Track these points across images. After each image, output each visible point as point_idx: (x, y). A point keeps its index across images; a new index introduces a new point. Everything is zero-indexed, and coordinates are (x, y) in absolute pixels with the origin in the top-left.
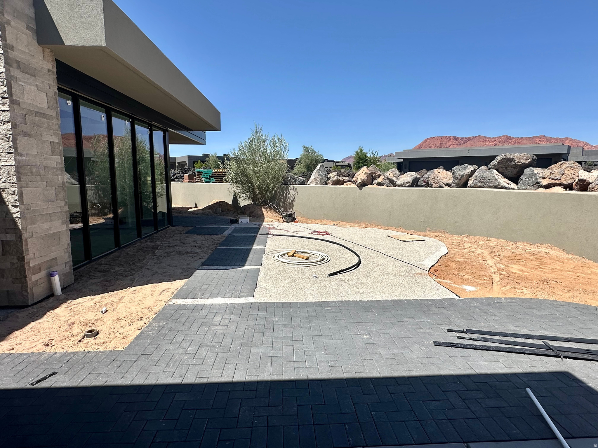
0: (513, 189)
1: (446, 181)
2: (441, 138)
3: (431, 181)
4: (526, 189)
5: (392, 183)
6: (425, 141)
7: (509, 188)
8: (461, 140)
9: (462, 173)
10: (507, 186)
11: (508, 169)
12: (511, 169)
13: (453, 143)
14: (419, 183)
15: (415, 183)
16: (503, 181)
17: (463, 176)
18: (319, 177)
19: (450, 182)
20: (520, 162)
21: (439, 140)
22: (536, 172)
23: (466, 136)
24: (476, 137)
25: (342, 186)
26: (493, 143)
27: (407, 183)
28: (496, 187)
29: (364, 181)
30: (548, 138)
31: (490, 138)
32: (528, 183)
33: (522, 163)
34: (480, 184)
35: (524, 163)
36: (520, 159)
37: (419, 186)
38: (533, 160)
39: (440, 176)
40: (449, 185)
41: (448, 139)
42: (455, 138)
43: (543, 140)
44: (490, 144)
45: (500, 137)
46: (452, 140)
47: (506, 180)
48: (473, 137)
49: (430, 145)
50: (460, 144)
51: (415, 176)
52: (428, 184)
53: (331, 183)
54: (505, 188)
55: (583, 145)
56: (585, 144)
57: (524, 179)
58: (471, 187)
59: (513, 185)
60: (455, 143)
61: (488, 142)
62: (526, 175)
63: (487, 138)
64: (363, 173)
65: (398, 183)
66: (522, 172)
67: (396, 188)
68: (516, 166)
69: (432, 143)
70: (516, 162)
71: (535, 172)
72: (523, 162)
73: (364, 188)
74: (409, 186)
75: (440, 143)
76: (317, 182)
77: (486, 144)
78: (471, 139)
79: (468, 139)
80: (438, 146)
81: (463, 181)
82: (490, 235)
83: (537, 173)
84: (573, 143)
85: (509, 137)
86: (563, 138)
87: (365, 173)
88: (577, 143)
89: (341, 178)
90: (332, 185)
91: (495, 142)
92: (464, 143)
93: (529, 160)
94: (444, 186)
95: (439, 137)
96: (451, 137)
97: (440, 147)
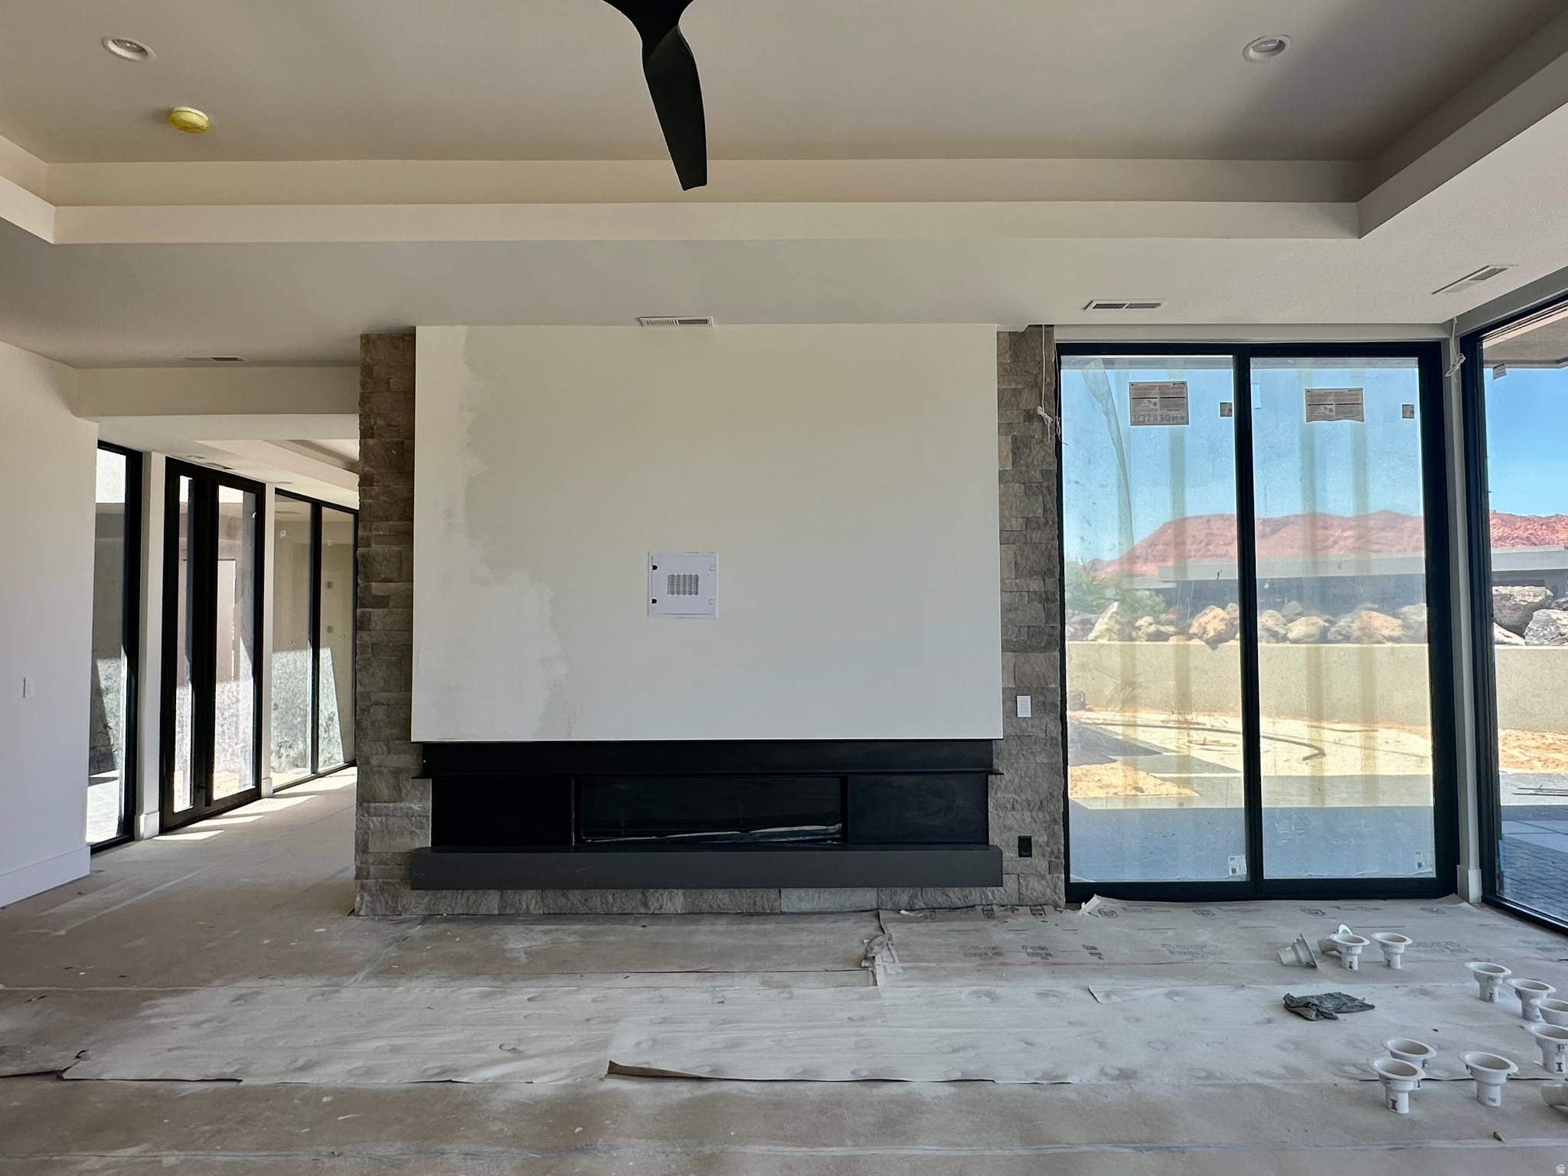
0: (1517, 644)
1: (1387, 632)
3: (1354, 632)
4: (1542, 644)
5: (1275, 636)
7: (1510, 644)
10: (1506, 640)
11: (1503, 611)
12: (1509, 611)
14: (1330, 636)
18: (1117, 627)
19: (1397, 634)
20: (1524, 601)
21: (1202, 526)
22: (1554, 617)
25: (1167, 643)
29: (1222, 633)
32: (1544, 635)
33: (1529, 603)
35: (1532, 602)
36: (1523, 595)
37: (1333, 642)
38: (1546, 597)
39: (1376, 621)
40: (1393, 639)
51: (1320, 621)
52: (1350, 639)
53: (1146, 638)
57: (1535, 628)
59: (1516, 639)
62: (1537, 622)
64: (1217, 619)
66: (1530, 617)
68: (1517, 607)
70: (1518, 600)
71: (1552, 617)
72: (1529, 601)
73: (1220, 646)
75: (1207, 535)
76: (1113, 635)
78: (1290, 523)
83: (1558, 619)
87: (1222, 620)
89: (1162, 629)
90: (1147, 641)
93: (1540, 598)
94: (1385, 641)
97: (1207, 545)
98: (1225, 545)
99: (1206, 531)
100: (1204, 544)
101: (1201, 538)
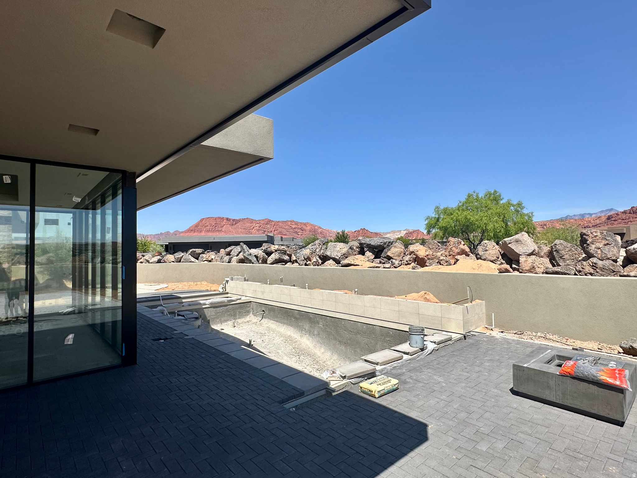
2: (216, 219)
3: (166, 260)
4: (200, 262)
5: (148, 261)
6: (201, 220)
7: (195, 262)
8: (233, 221)
9: (178, 257)
10: (194, 261)
11: (194, 255)
13: (227, 224)
14: (161, 261)
15: (159, 261)
16: (193, 259)
17: (178, 258)
19: (174, 260)
21: (214, 221)
23: (237, 218)
24: (244, 219)
26: (258, 225)
27: (155, 261)
28: (190, 262)
30: (296, 223)
31: (255, 220)
34: (185, 261)
36: (198, 251)
37: (162, 263)
38: (202, 251)
39: (170, 258)
40: (173, 262)
41: (222, 220)
42: (228, 219)
43: (293, 223)
44: (256, 225)
45: (263, 220)
46: (225, 221)
47: (194, 259)
48: (243, 219)
49: (206, 225)
50: (233, 225)
51: (159, 258)
52: (165, 262)
54: (194, 262)
55: (318, 228)
56: (319, 228)
58: (182, 262)
59: (197, 261)
60: (228, 224)
61: (255, 224)
63: (254, 221)
65: (150, 262)
66: (199, 256)
67: (150, 264)
69: (208, 223)
74: (156, 263)
75: (215, 223)
77: (253, 226)
78: (241, 221)
79: (239, 220)
80: (213, 226)
81: (179, 260)
82: (188, 281)
83: (204, 256)
84: (312, 227)
85: (270, 220)
86: (306, 223)
88: (314, 226)
91: (260, 224)
92: (236, 224)
94: (171, 262)
95: (214, 218)
96: (224, 218)
97: (215, 227)
98: (221, 227)
99: (215, 222)
100: (214, 227)
101: (213, 224)
